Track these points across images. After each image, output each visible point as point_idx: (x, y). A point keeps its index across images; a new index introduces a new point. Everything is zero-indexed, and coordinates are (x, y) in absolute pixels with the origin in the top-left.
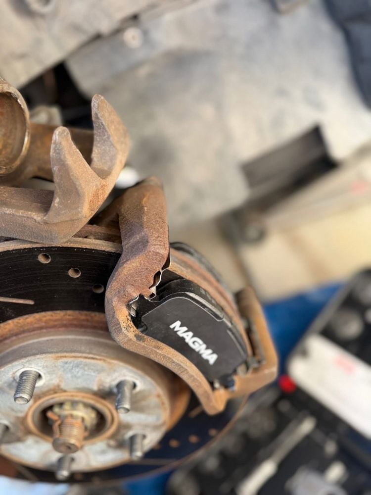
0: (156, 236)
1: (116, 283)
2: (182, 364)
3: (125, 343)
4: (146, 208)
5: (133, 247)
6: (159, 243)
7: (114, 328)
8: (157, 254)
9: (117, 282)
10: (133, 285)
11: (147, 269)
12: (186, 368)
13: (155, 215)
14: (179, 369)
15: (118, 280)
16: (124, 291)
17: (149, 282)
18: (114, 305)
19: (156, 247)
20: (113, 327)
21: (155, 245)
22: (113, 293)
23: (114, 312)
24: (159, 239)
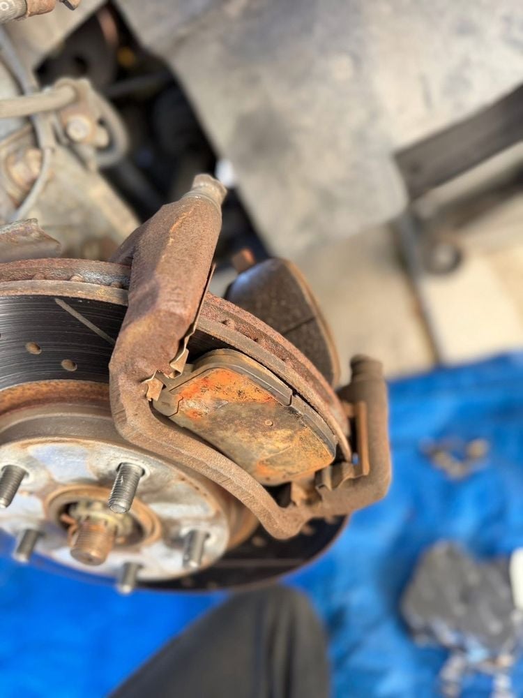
0: (173, 286)
1: (120, 354)
2: (222, 471)
3: (134, 438)
4: (171, 240)
5: (140, 302)
6: (175, 298)
7: (117, 416)
8: (172, 314)
9: (121, 352)
10: (144, 357)
11: (161, 335)
12: (229, 476)
13: (184, 250)
14: (219, 477)
15: (121, 350)
16: (132, 365)
17: (168, 354)
18: (120, 384)
19: (171, 303)
20: (116, 414)
21: (169, 301)
22: (119, 367)
23: (119, 395)
24: (178, 291)
